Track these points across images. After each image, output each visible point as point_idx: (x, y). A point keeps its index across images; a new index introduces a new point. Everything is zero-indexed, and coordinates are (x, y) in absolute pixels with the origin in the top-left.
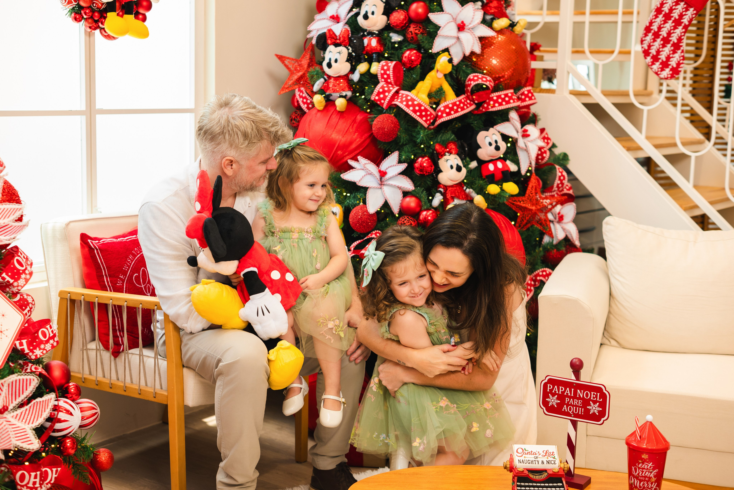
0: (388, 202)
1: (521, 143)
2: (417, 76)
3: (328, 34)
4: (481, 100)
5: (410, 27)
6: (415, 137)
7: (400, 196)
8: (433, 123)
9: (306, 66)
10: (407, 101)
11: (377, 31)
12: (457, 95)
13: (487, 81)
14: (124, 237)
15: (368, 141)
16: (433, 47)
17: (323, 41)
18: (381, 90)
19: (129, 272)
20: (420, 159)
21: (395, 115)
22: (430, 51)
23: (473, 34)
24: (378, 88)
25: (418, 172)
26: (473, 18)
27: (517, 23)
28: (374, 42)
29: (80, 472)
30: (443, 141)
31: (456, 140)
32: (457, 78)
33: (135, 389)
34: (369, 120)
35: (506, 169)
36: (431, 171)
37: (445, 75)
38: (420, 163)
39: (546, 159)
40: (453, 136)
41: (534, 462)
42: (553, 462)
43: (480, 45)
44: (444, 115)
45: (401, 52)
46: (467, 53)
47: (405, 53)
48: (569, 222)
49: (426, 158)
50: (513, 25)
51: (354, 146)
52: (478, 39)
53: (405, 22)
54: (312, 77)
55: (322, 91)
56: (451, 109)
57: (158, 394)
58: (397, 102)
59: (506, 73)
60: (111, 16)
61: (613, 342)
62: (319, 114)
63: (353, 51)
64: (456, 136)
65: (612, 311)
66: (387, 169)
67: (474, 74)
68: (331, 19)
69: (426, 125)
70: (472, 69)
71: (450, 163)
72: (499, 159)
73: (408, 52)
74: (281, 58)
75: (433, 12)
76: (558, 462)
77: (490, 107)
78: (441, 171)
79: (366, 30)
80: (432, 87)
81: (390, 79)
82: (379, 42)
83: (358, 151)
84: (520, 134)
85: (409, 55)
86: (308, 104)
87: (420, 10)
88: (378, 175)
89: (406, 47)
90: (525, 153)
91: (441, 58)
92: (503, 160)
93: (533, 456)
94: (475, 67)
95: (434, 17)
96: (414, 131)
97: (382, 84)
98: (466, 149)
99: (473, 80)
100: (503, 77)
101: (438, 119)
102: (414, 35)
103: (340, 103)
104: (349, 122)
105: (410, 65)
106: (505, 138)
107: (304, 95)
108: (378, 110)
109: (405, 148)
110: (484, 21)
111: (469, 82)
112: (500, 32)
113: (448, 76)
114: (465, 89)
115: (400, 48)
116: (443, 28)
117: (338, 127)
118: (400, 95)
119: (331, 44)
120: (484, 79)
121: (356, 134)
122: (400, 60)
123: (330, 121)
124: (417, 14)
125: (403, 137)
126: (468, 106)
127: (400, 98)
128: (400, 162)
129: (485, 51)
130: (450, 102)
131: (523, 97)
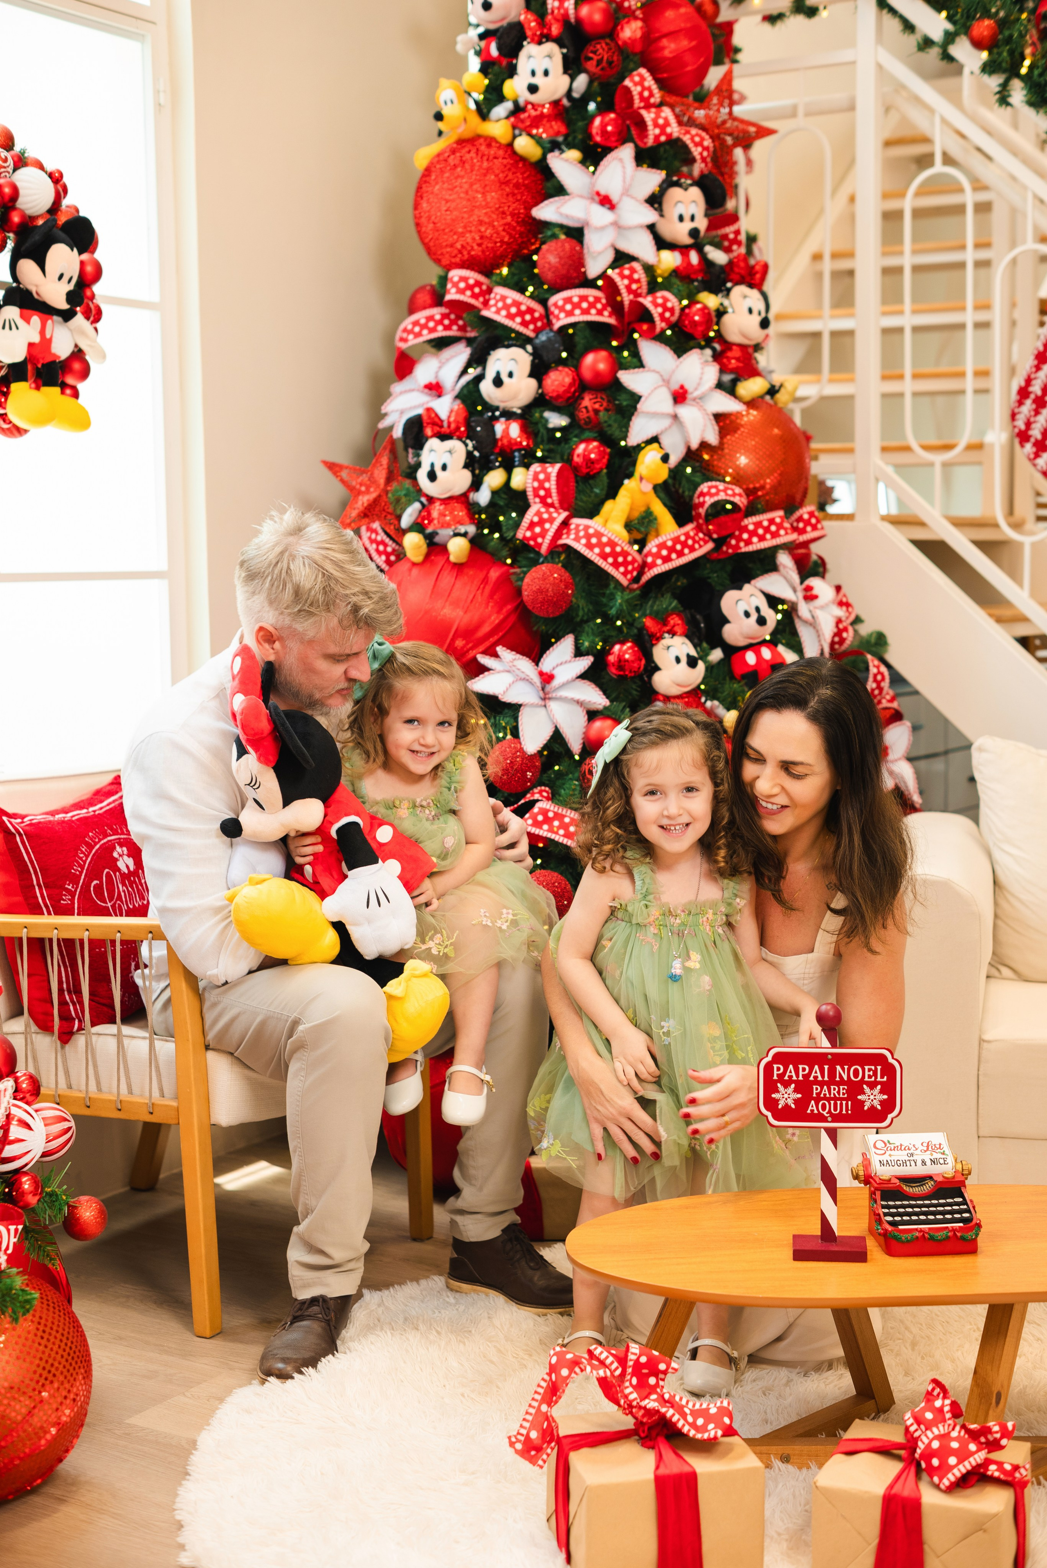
0: (561, 731)
1: (804, 609)
2: (602, 490)
3: (425, 418)
4: (724, 533)
5: (583, 399)
6: (605, 605)
7: (582, 718)
8: (636, 580)
9: (382, 481)
10: (588, 537)
11: (520, 408)
12: (681, 523)
13: (734, 495)
14: (67, 813)
15: (513, 619)
16: (629, 435)
17: (415, 430)
18: (536, 519)
19: (83, 877)
20: (617, 647)
21: (563, 566)
22: (623, 443)
23: (702, 408)
24: (530, 515)
25: (614, 671)
26: (701, 379)
27: (781, 386)
28: (515, 430)
29: (40, 1247)
30: (657, 613)
31: (682, 609)
32: (677, 491)
33: (110, 1101)
34: (513, 578)
35: (779, 661)
36: (639, 668)
37: (656, 488)
38: (619, 655)
39: (848, 642)
40: (675, 603)
41: (908, 1163)
42: (942, 1161)
43: (716, 428)
44: (659, 562)
45: (567, 446)
46: (695, 445)
47: (577, 446)
48: (900, 759)
49: (629, 644)
50: (773, 391)
51: (486, 629)
52: (712, 418)
53: (573, 389)
54: (398, 500)
55: (418, 527)
56: (672, 550)
57: (158, 1105)
58: (568, 540)
59: (768, 481)
60: (19, 389)
61: (1005, 971)
62: (415, 571)
63: (475, 448)
64: (680, 601)
65: (999, 912)
66: (554, 669)
67: (710, 484)
68: (427, 390)
69: (625, 582)
70: (704, 475)
71: (673, 653)
72: (764, 643)
73: (582, 446)
74: (333, 467)
75: (626, 369)
76: (950, 1160)
77: (742, 544)
78: (657, 669)
79: (497, 408)
80: (631, 509)
81: (551, 497)
82: (524, 429)
83: (496, 637)
84: (801, 595)
85: (585, 450)
86: (388, 555)
87: (602, 366)
88: (537, 680)
89: (576, 436)
90: (811, 629)
91: (646, 455)
92: (772, 643)
93: (905, 1152)
94: (709, 470)
95: (629, 379)
96: (604, 595)
97: (536, 507)
98: (702, 625)
99: (709, 494)
100: (762, 487)
101: (646, 569)
102: (592, 414)
103: (458, 548)
104: (475, 582)
105: (588, 470)
106: (773, 601)
107: (379, 538)
108: (530, 559)
109: (586, 628)
110: (720, 386)
111: (701, 499)
112: (751, 404)
113: (658, 489)
114: (694, 513)
115: (565, 439)
116: (647, 398)
117: (456, 593)
118: (573, 527)
119: (432, 436)
120: (730, 492)
121: (491, 604)
122: (567, 460)
123: (438, 583)
124: (597, 374)
125: (583, 606)
126: (702, 543)
127: (573, 532)
128: (579, 653)
129: (725, 440)
130: (669, 537)
131: (801, 525)
